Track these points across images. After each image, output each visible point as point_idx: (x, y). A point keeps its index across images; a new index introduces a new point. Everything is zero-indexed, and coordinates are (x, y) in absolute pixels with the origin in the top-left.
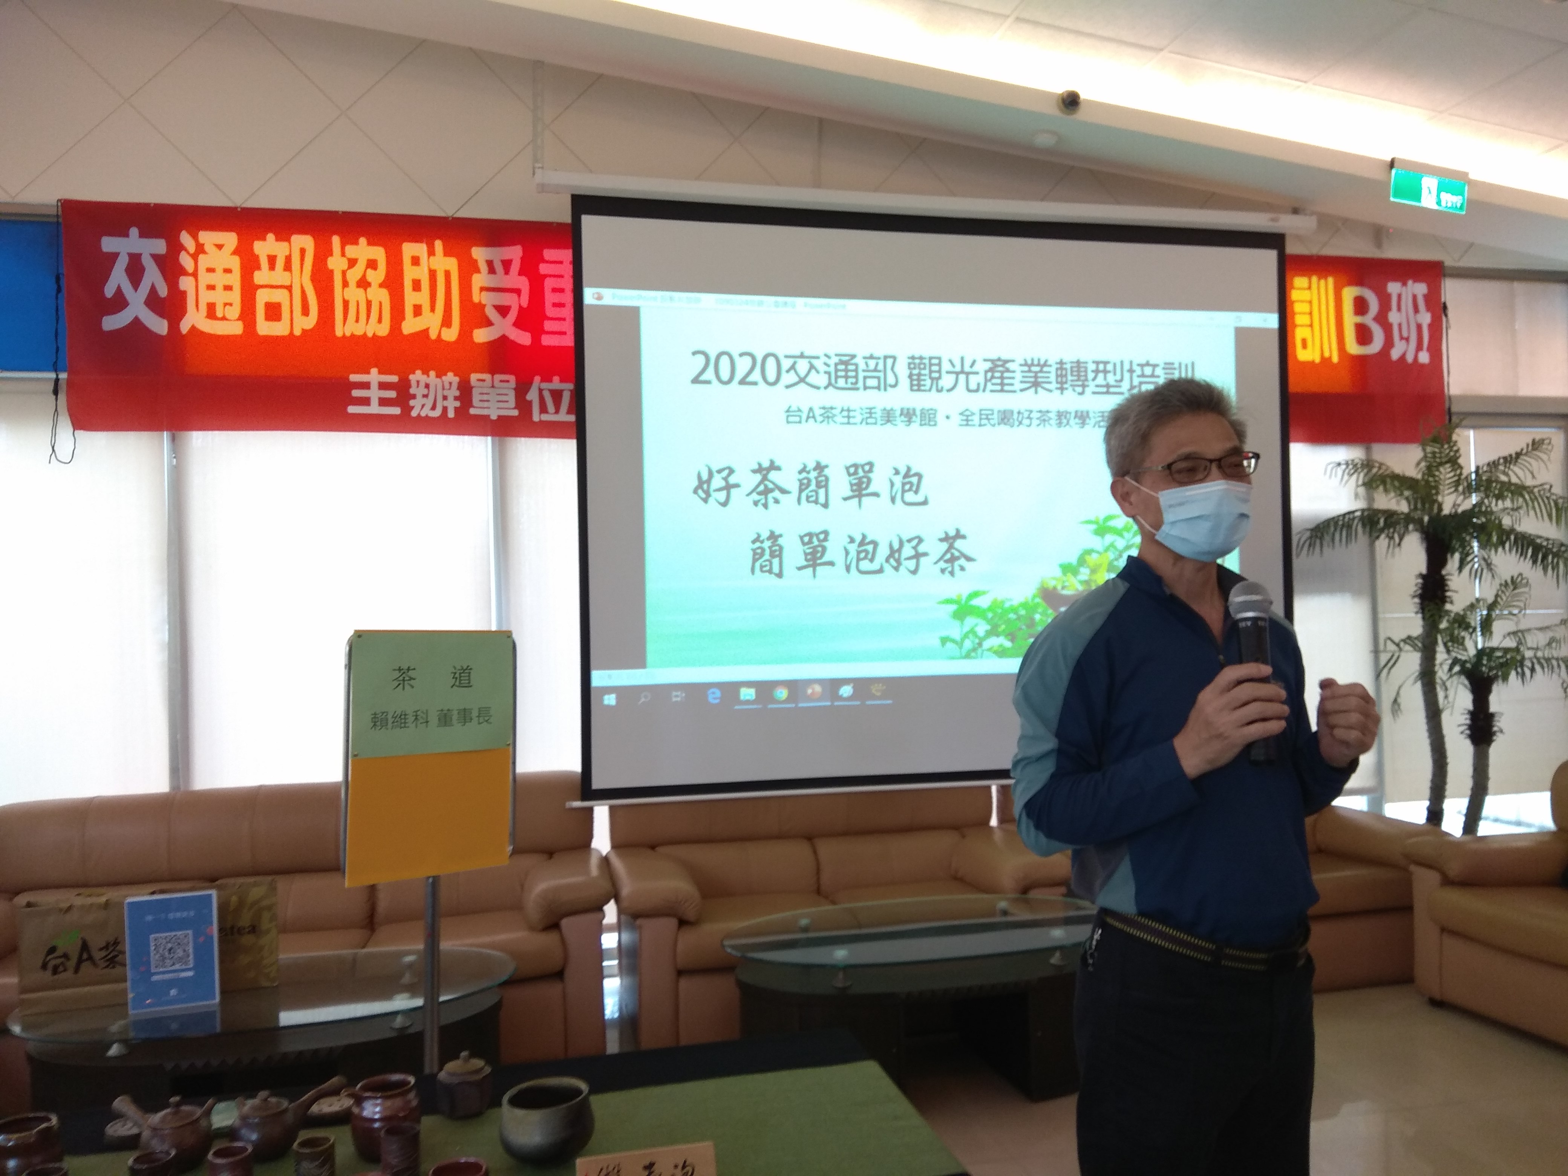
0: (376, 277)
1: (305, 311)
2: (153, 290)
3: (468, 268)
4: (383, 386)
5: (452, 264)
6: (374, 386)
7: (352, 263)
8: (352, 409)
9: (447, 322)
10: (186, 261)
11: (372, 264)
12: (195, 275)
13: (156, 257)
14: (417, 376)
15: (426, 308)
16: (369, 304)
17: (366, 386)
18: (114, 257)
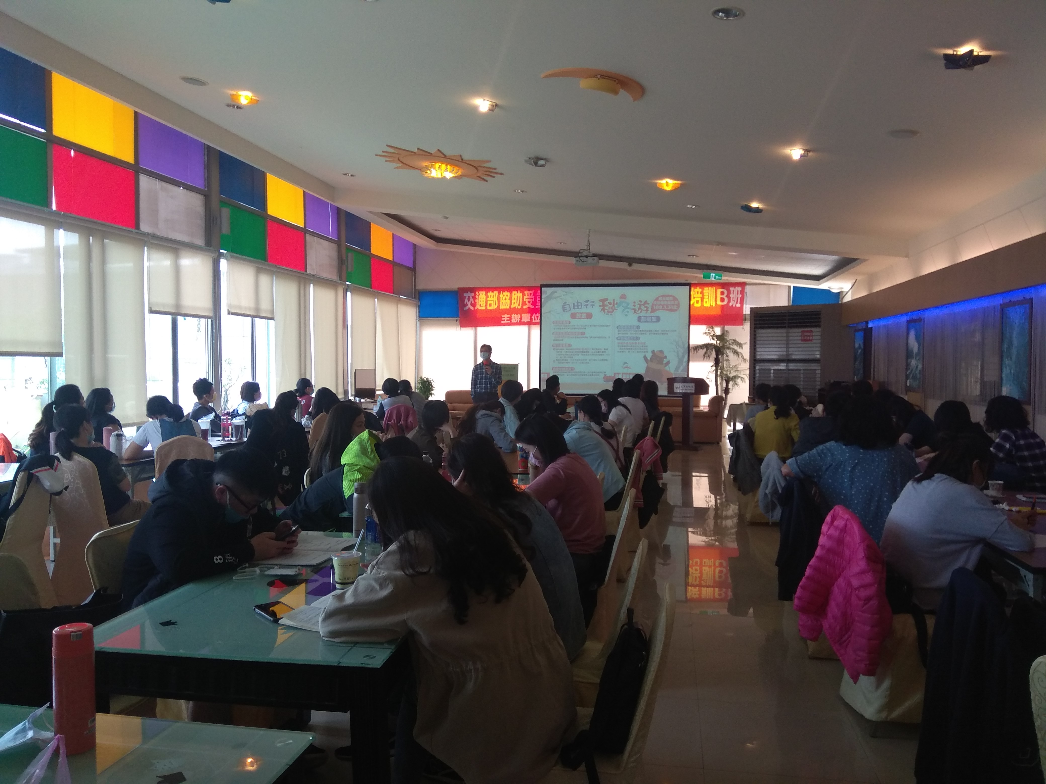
0: (508, 298)
1: (495, 305)
2: (471, 302)
3: (524, 295)
4: (507, 317)
5: (521, 295)
6: (506, 318)
7: (504, 295)
8: (502, 322)
9: (519, 305)
10: (477, 297)
11: (507, 296)
12: (478, 299)
13: (472, 296)
14: (513, 315)
15: (516, 303)
16: (506, 302)
17: (504, 317)
18: (465, 297)
